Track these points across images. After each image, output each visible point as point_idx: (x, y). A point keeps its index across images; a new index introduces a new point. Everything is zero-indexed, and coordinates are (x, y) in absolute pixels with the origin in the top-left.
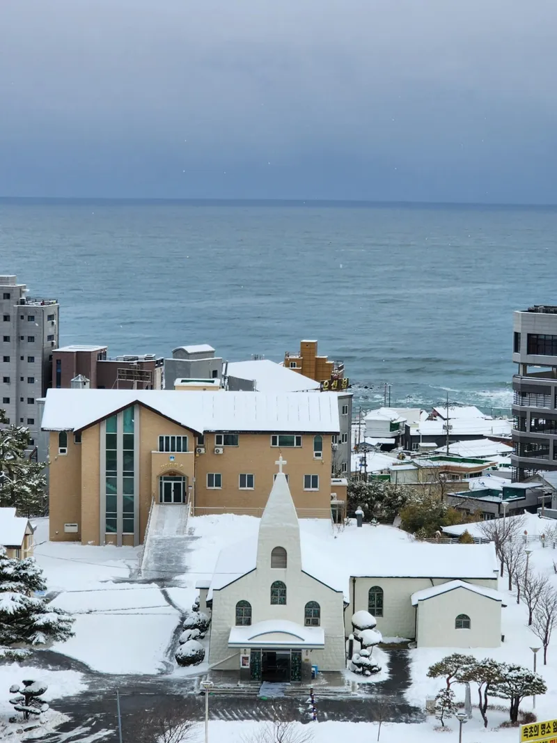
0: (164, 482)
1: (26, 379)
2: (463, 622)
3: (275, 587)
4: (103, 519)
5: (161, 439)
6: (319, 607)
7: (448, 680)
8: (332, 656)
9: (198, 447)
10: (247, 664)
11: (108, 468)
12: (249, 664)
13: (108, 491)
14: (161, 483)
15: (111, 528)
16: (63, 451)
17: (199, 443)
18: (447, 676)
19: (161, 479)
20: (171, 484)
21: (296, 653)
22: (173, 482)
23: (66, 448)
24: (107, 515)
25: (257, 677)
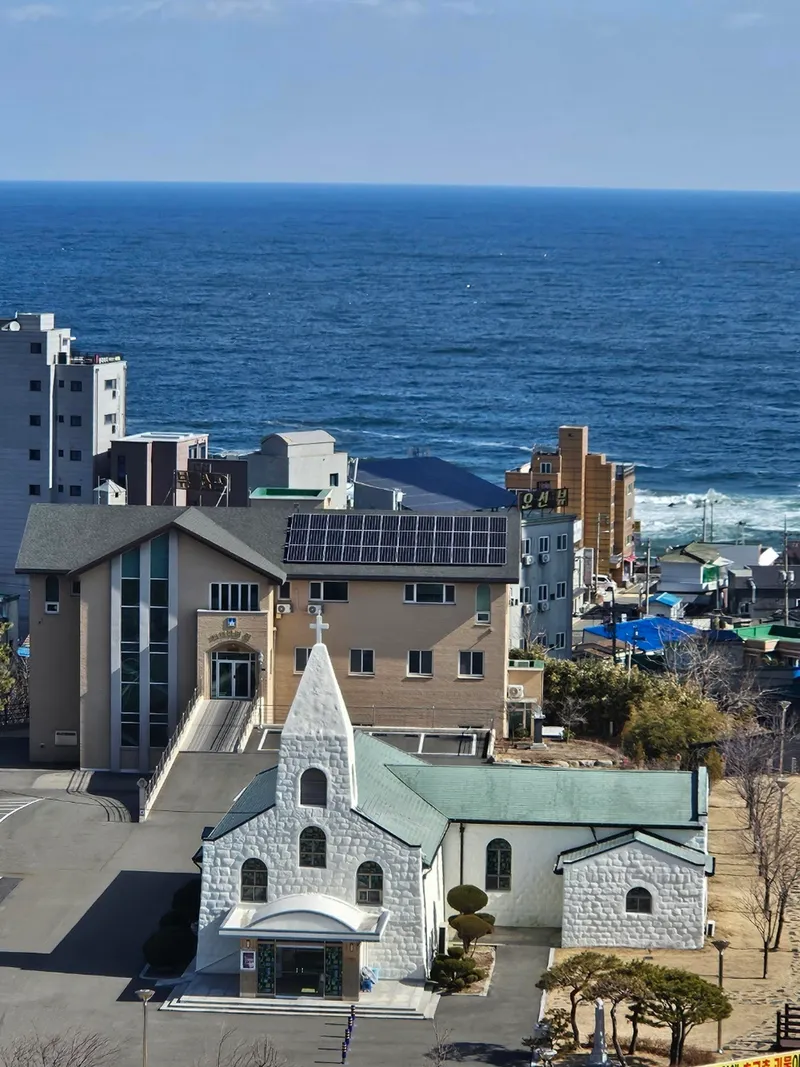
0: (219, 662)
1: (67, 490)
2: (639, 900)
3: (306, 837)
4: (117, 723)
5: (215, 588)
6: (382, 872)
7: (572, 995)
8: (401, 954)
9: (280, 602)
10: (250, 964)
11: (124, 638)
12: (254, 964)
13: (125, 677)
14: (214, 664)
15: (131, 740)
16: (51, 608)
17: (281, 596)
18: (572, 989)
19: (214, 657)
20: (231, 664)
21: (333, 948)
22: (234, 663)
23: (58, 604)
24: (124, 718)
25: (268, 986)
